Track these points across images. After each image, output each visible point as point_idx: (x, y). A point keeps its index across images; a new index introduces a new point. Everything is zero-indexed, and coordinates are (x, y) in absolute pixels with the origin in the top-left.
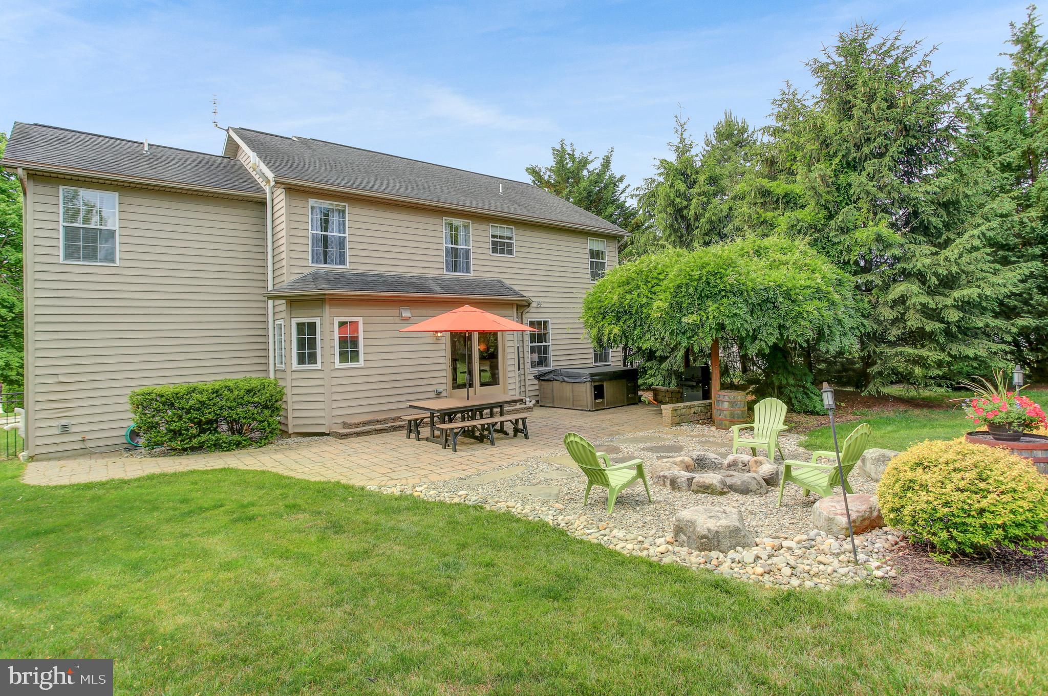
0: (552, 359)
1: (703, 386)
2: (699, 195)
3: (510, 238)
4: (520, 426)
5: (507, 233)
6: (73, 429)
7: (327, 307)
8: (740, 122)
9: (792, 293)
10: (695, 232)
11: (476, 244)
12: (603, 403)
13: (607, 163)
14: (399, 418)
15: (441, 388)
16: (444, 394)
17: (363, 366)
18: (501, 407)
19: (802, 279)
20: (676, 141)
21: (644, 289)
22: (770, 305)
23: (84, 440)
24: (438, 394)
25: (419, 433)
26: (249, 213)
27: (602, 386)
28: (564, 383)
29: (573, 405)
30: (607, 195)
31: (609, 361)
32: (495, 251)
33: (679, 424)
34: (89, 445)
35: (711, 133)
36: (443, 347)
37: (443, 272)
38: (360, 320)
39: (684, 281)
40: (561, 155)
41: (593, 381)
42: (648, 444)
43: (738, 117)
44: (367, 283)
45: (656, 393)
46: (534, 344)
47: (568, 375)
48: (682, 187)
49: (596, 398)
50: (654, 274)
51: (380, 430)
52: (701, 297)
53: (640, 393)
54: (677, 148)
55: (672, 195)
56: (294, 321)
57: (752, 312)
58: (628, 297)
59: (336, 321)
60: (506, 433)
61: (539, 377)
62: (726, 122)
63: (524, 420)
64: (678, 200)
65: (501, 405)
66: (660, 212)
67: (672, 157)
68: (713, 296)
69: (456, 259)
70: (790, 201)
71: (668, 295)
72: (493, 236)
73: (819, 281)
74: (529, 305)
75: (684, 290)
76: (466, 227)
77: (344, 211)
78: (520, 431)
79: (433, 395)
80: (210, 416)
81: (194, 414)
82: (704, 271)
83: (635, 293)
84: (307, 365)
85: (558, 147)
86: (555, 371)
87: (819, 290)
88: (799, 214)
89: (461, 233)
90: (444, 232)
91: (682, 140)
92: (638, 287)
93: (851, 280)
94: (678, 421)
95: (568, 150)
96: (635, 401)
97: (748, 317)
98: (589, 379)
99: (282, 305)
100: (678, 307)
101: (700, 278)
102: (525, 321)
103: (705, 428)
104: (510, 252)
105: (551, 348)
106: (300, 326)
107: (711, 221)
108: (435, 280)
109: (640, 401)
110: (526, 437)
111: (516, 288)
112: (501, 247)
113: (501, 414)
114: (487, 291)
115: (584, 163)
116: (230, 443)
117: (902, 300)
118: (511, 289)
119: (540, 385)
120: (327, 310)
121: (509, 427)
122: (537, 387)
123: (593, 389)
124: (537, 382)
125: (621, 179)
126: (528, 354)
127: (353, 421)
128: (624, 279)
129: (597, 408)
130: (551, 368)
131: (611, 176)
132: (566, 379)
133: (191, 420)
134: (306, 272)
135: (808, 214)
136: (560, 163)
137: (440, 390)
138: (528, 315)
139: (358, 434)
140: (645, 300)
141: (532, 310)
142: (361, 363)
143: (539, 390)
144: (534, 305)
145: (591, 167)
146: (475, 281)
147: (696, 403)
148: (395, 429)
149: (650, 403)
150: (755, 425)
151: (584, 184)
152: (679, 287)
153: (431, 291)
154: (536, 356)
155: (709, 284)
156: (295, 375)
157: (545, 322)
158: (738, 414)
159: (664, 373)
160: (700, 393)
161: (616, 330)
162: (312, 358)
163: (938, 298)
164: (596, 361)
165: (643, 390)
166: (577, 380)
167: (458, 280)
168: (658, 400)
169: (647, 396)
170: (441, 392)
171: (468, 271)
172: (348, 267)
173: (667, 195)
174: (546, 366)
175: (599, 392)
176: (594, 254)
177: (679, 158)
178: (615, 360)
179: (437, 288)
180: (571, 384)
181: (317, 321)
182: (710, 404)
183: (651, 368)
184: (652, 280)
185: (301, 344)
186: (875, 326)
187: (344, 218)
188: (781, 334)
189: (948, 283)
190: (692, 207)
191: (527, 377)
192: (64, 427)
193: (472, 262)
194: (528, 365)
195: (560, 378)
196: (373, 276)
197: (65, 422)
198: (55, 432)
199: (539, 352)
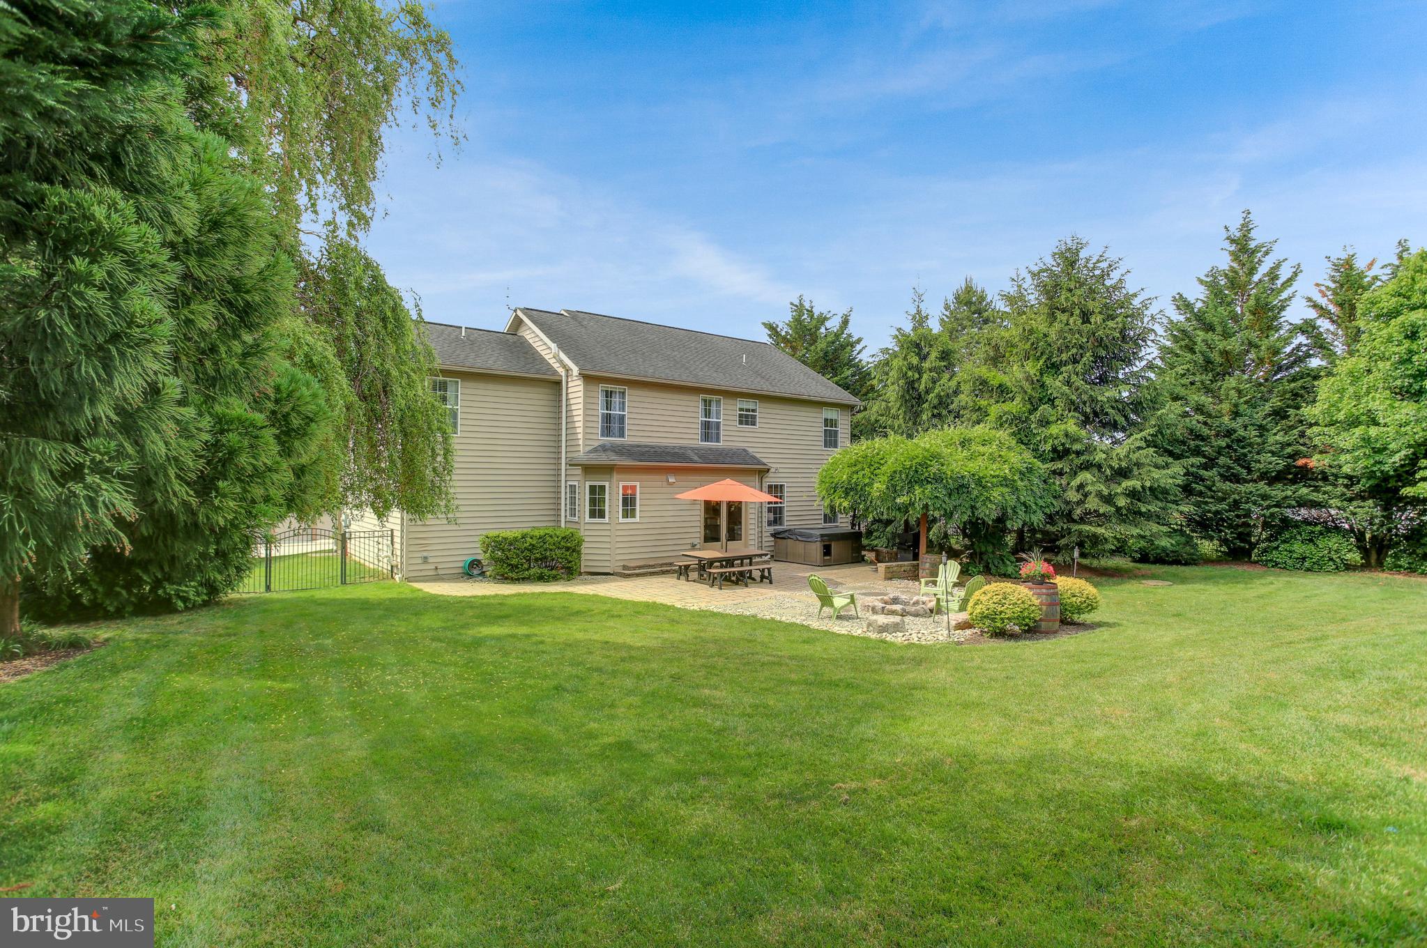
0: (786, 519)
1: (914, 550)
2: (930, 370)
3: (755, 411)
4: (766, 574)
5: (751, 407)
6: (430, 560)
7: (614, 474)
8: (979, 290)
9: (983, 481)
10: (924, 405)
11: (726, 417)
12: (830, 560)
13: (845, 322)
14: (671, 564)
15: (696, 541)
16: (698, 546)
17: (639, 521)
18: (751, 559)
19: (994, 469)
20: (914, 311)
21: (867, 471)
22: (966, 490)
23: (436, 568)
24: (693, 546)
25: (689, 576)
26: (547, 391)
27: (830, 545)
28: (797, 541)
29: (805, 561)
30: (844, 356)
31: (838, 524)
32: (741, 423)
33: (890, 579)
34: (440, 572)
35: (951, 298)
37: (699, 442)
38: (638, 484)
39: (899, 469)
40: (799, 308)
41: (822, 541)
42: (864, 591)
43: (979, 285)
45: (878, 553)
46: (772, 505)
47: (801, 535)
48: (915, 360)
49: (824, 556)
50: (876, 459)
52: (910, 482)
53: (863, 553)
54: (914, 318)
55: (904, 369)
56: (588, 484)
57: (950, 495)
58: (855, 476)
59: (621, 485)
60: (754, 579)
61: (774, 535)
62: (966, 288)
63: (769, 569)
64: (910, 374)
65: (750, 558)
66: (893, 384)
67: (908, 327)
68: (921, 482)
69: (709, 431)
70: (1003, 392)
71: (886, 478)
72: (741, 410)
73: (1007, 471)
74: (769, 470)
75: (898, 475)
76: (718, 402)
77: (624, 393)
78: (766, 578)
79: (689, 547)
80: (538, 556)
81: (527, 553)
82: (914, 461)
83: (861, 473)
84: (597, 519)
86: (790, 530)
87: (1005, 478)
88: (1008, 407)
89: (714, 408)
90: (701, 406)
91: (919, 312)
92: (863, 469)
93: (1043, 467)
94: (890, 576)
95: (807, 306)
96: (860, 560)
97: (947, 499)
98: (819, 538)
99: (578, 471)
100: (893, 489)
101: (911, 467)
102: (765, 485)
103: (911, 583)
104: (754, 424)
105: (786, 509)
106: (593, 489)
107: (939, 396)
108: (693, 449)
109: (863, 560)
110: (771, 582)
111: (758, 456)
112: (747, 419)
113: (751, 565)
114: (736, 460)
115: (822, 320)
116: (549, 576)
117: (1081, 487)
118: (754, 458)
119: (775, 542)
120: (615, 476)
121: (756, 574)
122: (773, 544)
123: (822, 548)
124: (773, 539)
125: (859, 341)
126: (765, 514)
127: (632, 565)
128: (852, 461)
129: (825, 565)
130: (785, 527)
131: (850, 336)
132: (799, 537)
133: (524, 558)
134: (596, 444)
135: (1016, 406)
136: (798, 321)
137: (695, 543)
138: (767, 480)
139: (638, 575)
140: (867, 481)
141: (770, 474)
142: (637, 519)
143: (774, 546)
144: (772, 470)
145: (828, 324)
146: (723, 450)
147: (906, 563)
148: (667, 572)
149: (872, 563)
150: (938, 579)
151: (821, 345)
152: (895, 472)
153: (692, 461)
154: (772, 516)
155: (917, 472)
156: (587, 527)
157: (781, 486)
158: (930, 570)
159: (889, 535)
160: (911, 556)
161: (846, 504)
162: (601, 514)
163: (1113, 486)
164: (825, 523)
165: (869, 550)
166: (809, 539)
167: (710, 449)
168: (879, 559)
169: (870, 556)
170: (696, 545)
171: (718, 441)
172: (627, 440)
173: (900, 369)
174: (781, 524)
175: (827, 551)
176: (827, 422)
177: (915, 329)
178: (843, 524)
179: (696, 458)
180: (803, 542)
181: (607, 484)
182: (918, 565)
183: (877, 530)
184: (873, 464)
185: (593, 502)
186: (1063, 506)
187: (624, 398)
188: (973, 513)
189: (1123, 473)
190: (923, 381)
191: (764, 534)
192: (426, 558)
193: (722, 433)
194: (765, 524)
195: (794, 537)
196: (646, 446)
197: (425, 554)
198: (420, 561)
199: (775, 513)
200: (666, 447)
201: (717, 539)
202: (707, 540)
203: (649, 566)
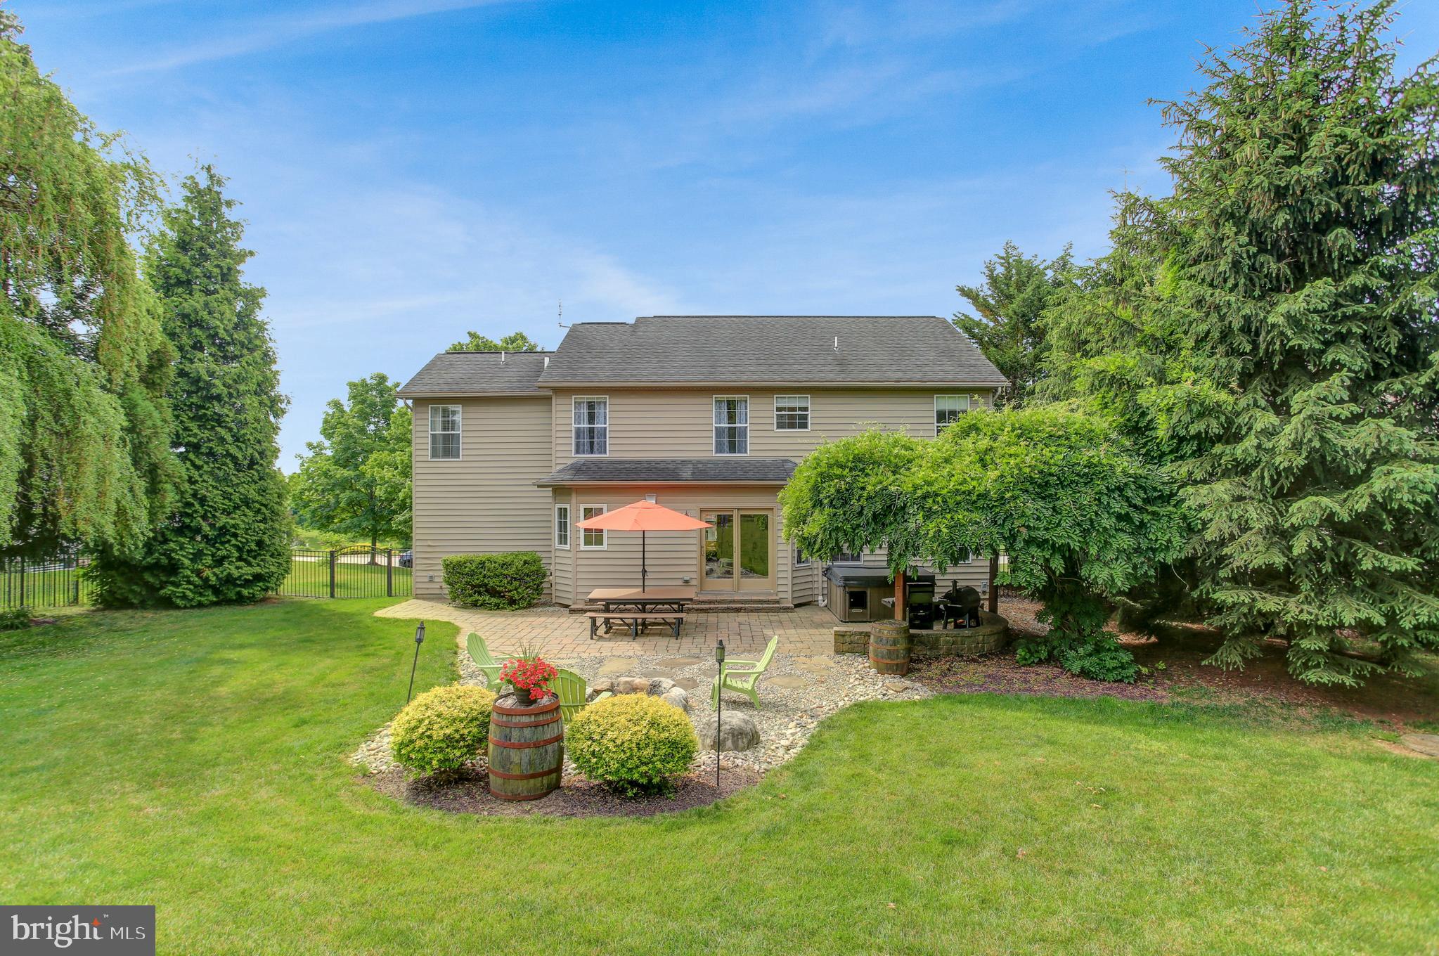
3: (806, 409)
5: (799, 404)
6: (436, 580)
7: (574, 496)
15: (688, 577)
16: (693, 583)
17: (606, 549)
23: (441, 588)
24: (686, 583)
32: (780, 426)
34: (444, 592)
37: (712, 454)
38: (605, 506)
44: (620, 471)
56: (557, 507)
59: (582, 507)
69: (732, 439)
72: (779, 409)
77: (605, 403)
79: (680, 583)
90: (715, 409)
99: (548, 493)
104: (804, 426)
106: (560, 512)
120: (574, 498)
134: (569, 462)
137: (686, 579)
142: (605, 547)
146: (748, 462)
156: (557, 554)
158: (882, 653)
170: (688, 581)
172: (607, 456)
176: (945, 415)
181: (568, 507)
187: (606, 408)
192: (431, 577)
193: (750, 441)
196: (630, 462)
197: (431, 573)
198: (427, 580)
200: (649, 462)
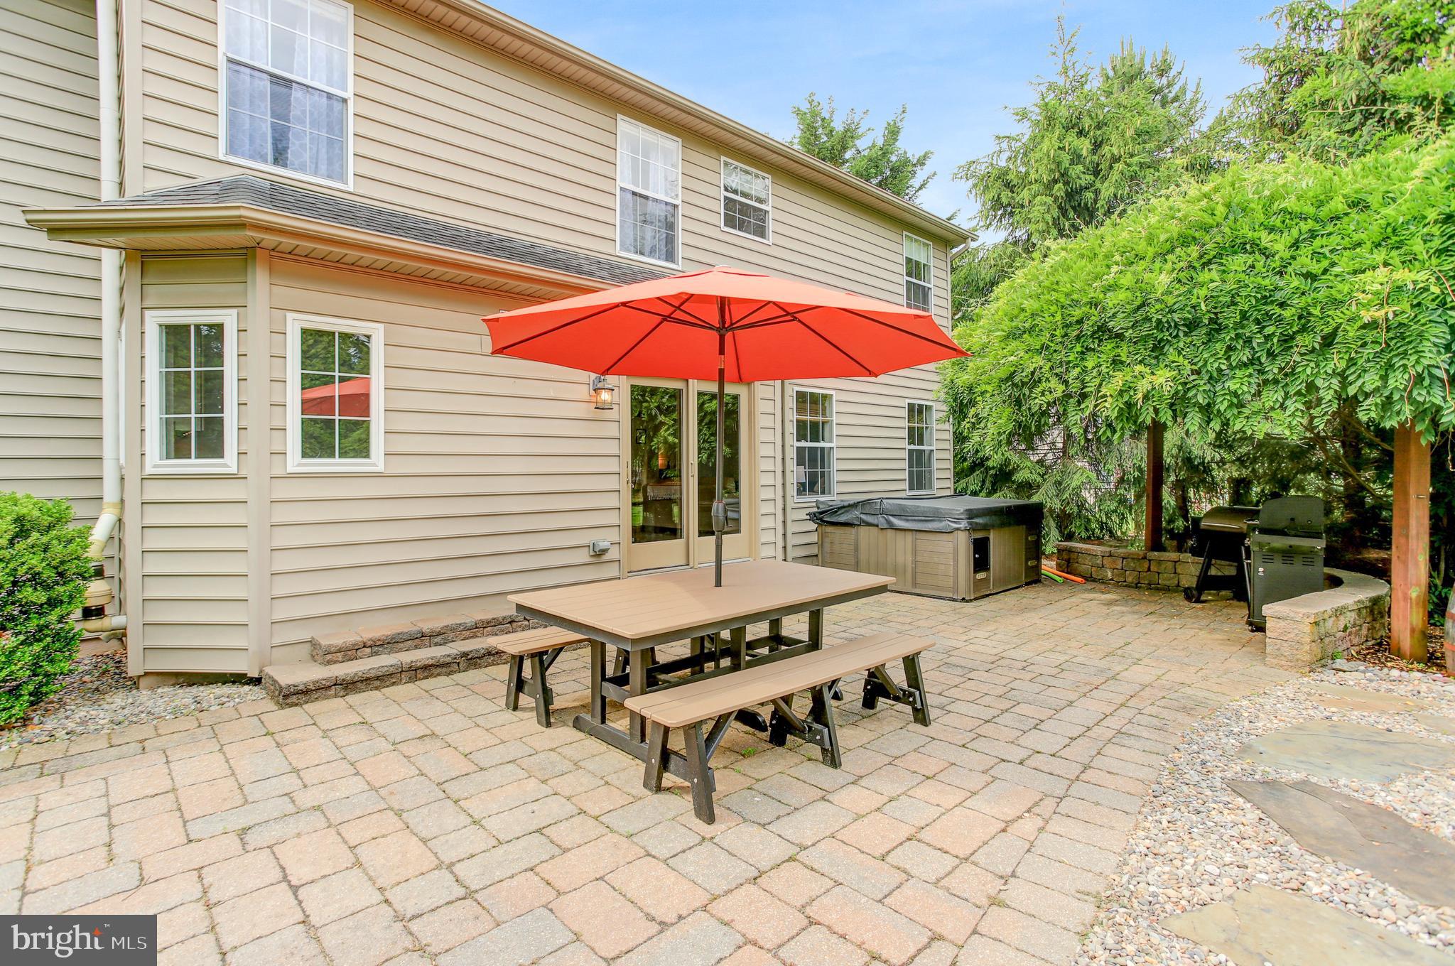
0: (836, 477)
3: (762, 200)
5: (755, 188)
11: (692, 199)
12: (987, 580)
13: (893, 133)
15: (603, 540)
16: (613, 554)
17: (380, 468)
24: (598, 556)
25: (547, 695)
27: (988, 539)
28: (890, 533)
31: (931, 488)
32: (730, 221)
36: (612, 430)
37: (613, 250)
38: (377, 333)
40: (809, 120)
41: (972, 528)
44: (403, 228)
45: (1069, 556)
46: (803, 444)
49: (976, 571)
51: (425, 668)
56: (154, 320)
59: (295, 326)
61: (819, 517)
63: (912, 660)
69: (647, 225)
72: (727, 189)
76: (669, 151)
79: (583, 556)
84: (193, 461)
85: (805, 107)
86: (856, 504)
89: (657, 166)
90: (619, 151)
96: (1036, 575)
98: (964, 524)
104: (761, 231)
105: (836, 454)
106: (175, 335)
108: (595, 261)
110: (921, 716)
112: (742, 216)
115: (850, 134)
119: (823, 537)
122: (814, 538)
123: (972, 547)
124: (813, 526)
125: (921, 162)
126: (792, 465)
127: (338, 641)
129: (981, 593)
130: (848, 498)
132: (897, 522)
137: (603, 545)
139: (349, 686)
142: (377, 460)
143: (820, 544)
145: (862, 144)
154: (806, 470)
156: (156, 492)
157: (825, 397)
162: (211, 441)
164: (911, 488)
166: (930, 526)
167: (650, 273)
170: (604, 551)
171: (672, 255)
175: (981, 556)
176: (912, 267)
180: (909, 536)
181: (229, 320)
185: (177, 391)
191: (792, 515)
193: (681, 237)
194: (792, 490)
195: (880, 520)
199: (813, 462)
201: (672, 532)
202: (640, 533)
203: (422, 638)
